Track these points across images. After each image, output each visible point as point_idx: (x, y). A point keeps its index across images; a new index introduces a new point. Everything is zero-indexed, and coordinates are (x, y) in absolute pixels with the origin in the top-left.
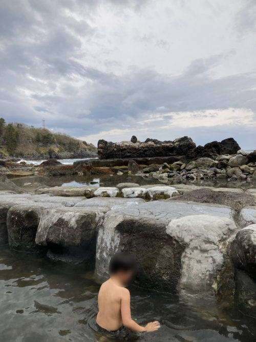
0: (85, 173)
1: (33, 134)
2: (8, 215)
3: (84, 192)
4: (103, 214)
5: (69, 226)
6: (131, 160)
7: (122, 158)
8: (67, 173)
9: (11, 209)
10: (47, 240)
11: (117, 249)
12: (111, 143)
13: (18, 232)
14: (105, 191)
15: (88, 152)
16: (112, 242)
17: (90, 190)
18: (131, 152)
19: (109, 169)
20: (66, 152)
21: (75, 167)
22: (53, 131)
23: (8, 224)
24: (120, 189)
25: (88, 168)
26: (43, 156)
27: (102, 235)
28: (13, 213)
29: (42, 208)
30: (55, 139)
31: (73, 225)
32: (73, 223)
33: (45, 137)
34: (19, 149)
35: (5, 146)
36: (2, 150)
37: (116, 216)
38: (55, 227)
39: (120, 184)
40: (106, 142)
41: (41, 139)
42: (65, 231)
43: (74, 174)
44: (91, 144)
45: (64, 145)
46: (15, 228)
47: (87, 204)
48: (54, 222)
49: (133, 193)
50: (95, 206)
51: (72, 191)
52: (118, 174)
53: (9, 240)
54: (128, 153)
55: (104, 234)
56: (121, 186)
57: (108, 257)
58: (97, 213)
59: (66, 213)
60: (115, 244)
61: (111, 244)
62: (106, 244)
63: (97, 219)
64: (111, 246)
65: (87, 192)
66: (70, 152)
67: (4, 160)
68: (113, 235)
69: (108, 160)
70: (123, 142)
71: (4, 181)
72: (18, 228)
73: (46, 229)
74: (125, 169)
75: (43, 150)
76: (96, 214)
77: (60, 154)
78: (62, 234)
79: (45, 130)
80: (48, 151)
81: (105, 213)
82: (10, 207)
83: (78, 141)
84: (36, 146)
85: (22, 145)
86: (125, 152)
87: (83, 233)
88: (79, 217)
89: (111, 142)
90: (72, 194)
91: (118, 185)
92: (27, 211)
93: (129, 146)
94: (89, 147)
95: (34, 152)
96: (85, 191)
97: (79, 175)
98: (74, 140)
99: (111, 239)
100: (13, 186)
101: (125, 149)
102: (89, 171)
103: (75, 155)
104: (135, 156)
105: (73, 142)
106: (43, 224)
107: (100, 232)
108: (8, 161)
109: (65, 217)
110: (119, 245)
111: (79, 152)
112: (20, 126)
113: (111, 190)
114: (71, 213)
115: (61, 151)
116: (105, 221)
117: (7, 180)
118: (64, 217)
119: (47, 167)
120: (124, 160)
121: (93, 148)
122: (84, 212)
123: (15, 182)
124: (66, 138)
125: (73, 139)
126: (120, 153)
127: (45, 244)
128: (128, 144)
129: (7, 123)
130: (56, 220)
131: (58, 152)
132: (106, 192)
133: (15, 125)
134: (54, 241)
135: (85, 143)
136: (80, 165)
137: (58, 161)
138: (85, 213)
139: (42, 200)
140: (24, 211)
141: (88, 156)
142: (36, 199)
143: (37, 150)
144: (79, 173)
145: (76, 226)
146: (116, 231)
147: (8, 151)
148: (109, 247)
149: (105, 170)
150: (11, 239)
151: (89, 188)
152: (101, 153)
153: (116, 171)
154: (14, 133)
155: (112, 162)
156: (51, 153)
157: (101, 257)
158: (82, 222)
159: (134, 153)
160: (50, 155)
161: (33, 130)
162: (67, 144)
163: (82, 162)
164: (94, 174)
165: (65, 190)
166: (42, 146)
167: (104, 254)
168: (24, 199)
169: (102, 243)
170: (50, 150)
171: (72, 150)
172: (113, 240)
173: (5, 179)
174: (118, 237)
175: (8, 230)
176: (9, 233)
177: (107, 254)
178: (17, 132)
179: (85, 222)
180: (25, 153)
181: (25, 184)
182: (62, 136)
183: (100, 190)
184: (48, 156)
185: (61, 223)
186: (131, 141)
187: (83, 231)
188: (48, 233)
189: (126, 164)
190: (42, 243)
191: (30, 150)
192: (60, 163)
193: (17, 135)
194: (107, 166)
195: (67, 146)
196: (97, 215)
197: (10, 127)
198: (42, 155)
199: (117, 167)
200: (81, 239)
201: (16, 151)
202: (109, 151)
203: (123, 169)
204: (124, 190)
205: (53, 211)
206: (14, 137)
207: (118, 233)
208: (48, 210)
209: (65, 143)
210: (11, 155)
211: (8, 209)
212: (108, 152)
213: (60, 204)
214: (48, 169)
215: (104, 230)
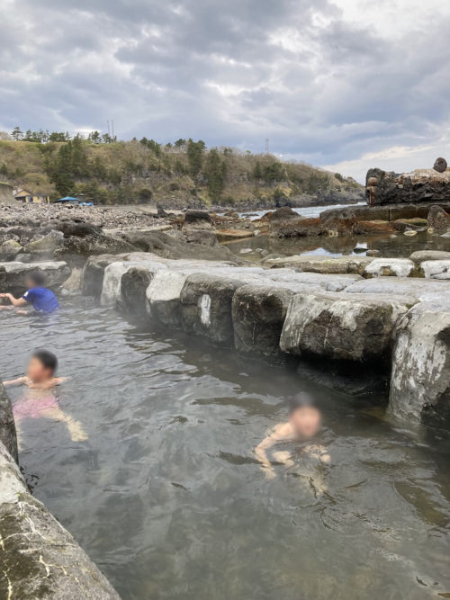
0: (341, 232)
1: (249, 164)
2: (234, 300)
3: (346, 267)
4: (405, 308)
5: (342, 325)
6: (435, 206)
7: (415, 202)
8: (309, 233)
9: (238, 291)
10: (301, 345)
11: (439, 375)
12: (393, 175)
13: (250, 328)
14: (386, 265)
15: (344, 193)
16: (429, 362)
17: (358, 262)
18: (433, 191)
19: (388, 225)
20: (304, 195)
21: (323, 222)
22: (282, 157)
23: (233, 315)
24: (417, 262)
25: (348, 223)
26: (264, 203)
27: (406, 346)
28: (242, 297)
29: (288, 292)
30: (286, 173)
31: (349, 324)
32: (349, 320)
33: (268, 169)
34: (227, 193)
35: (206, 188)
36: (202, 194)
37: (436, 314)
38: (316, 325)
39: (416, 252)
40: (383, 173)
41: (263, 173)
42: (334, 333)
43: (320, 234)
44: (351, 178)
45: (301, 181)
46: (245, 322)
47: (369, 288)
48: (314, 317)
49: (446, 270)
50: (386, 292)
51: (325, 265)
52: (405, 233)
53: (236, 339)
54: (428, 192)
55: (410, 345)
56: (419, 257)
57: (419, 387)
58: (393, 306)
59: (336, 303)
60: (436, 365)
61: (426, 363)
62: (415, 364)
63: (394, 317)
64: (426, 369)
65: (352, 267)
66: (311, 194)
67: (205, 211)
68: (431, 348)
69: (386, 207)
70: (418, 172)
71: (213, 245)
72: (250, 323)
73: (298, 327)
74: (420, 225)
75: (266, 193)
76: (392, 308)
77: (293, 199)
78: (329, 338)
79: (269, 157)
80: (273, 193)
81: (409, 306)
82: (236, 288)
83: (327, 173)
84: (254, 186)
85: (232, 184)
86: (420, 190)
87: (368, 340)
88: (361, 311)
89: (393, 173)
90: (326, 269)
91: (413, 255)
92: (264, 295)
93: (430, 179)
94: (345, 184)
95: (251, 196)
96: (349, 264)
97: (331, 237)
98: (319, 172)
99: (426, 356)
100: (227, 254)
101: (421, 185)
102: (349, 227)
103: (320, 200)
104: (442, 197)
105: (318, 176)
106: (292, 318)
107: (403, 341)
108: (211, 212)
109: (335, 309)
110: (443, 369)
111: (327, 193)
112: (228, 152)
113: (400, 265)
114: (345, 303)
115: (295, 193)
116: (413, 321)
117: (218, 245)
118: (331, 310)
119: (276, 222)
120: (417, 207)
121: (354, 186)
122: (370, 303)
123: (230, 246)
124: (305, 169)
125: (316, 170)
126: (411, 193)
127: (298, 352)
128: (428, 176)
129: (208, 148)
130: (318, 314)
131: (291, 194)
132: (389, 267)
133: (220, 151)
134: (314, 348)
135: (338, 176)
136: (332, 218)
137: (294, 210)
138: (372, 305)
139: (285, 278)
140: (260, 296)
141: (345, 201)
142: (274, 276)
143: (255, 192)
144: (330, 231)
145: (355, 327)
146: (439, 342)
147: (210, 195)
148: (422, 370)
149: (380, 226)
150: (239, 339)
151: (356, 259)
152: (372, 194)
153: (402, 228)
154: (219, 165)
155: (395, 211)
156: (278, 197)
157: (402, 385)
158: (367, 320)
159: (440, 193)
160: (277, 201)
161: (249, 158)
162: (307, 180)
163: (337, 212)
164: (359, 234)
165: (312, 262)
166: (263, 186)
167: (412, 381)
168: (255, 275)
169: (406, 361)
170: (277, 192)
171: (314, 191)
172: (430, 357)
173: (215, 242)
174: (442, 353)
175: (234, 325)
176: (236, 328)
177: (417, 382)
178: (223, 163)
179: (373, 320)
180: (237, 199)
181: (243, 251)
182: (298, 166)
183: (376, 264)
184: (274, 204)
185: (327, 320)
186: (435, 168)
187: (369, 337)
188: (303, 334)
189: (423, 214)
190: (291, 350)
191: (243, 194)
192: (297, 214)
193: (224, 168)
194: (384, 219)
195: (306, 185)
196: (395, 309)
197: (214, 156)
198: (263, 201)
199: (403, 221)
200: (364, 351)
201: (221, 195)
202: (388, 190)
203: (416, 224)
204: (424, 265)
205: (310, 298)
206: (220, 172)
207: (442, 345)
208: (303, 295)
209: (303, 177)
210: (214, 203)
211: (233, 291)
212: (386, 192)
213: (319, 286)
214: (276, 225)
215: (410, 338)
